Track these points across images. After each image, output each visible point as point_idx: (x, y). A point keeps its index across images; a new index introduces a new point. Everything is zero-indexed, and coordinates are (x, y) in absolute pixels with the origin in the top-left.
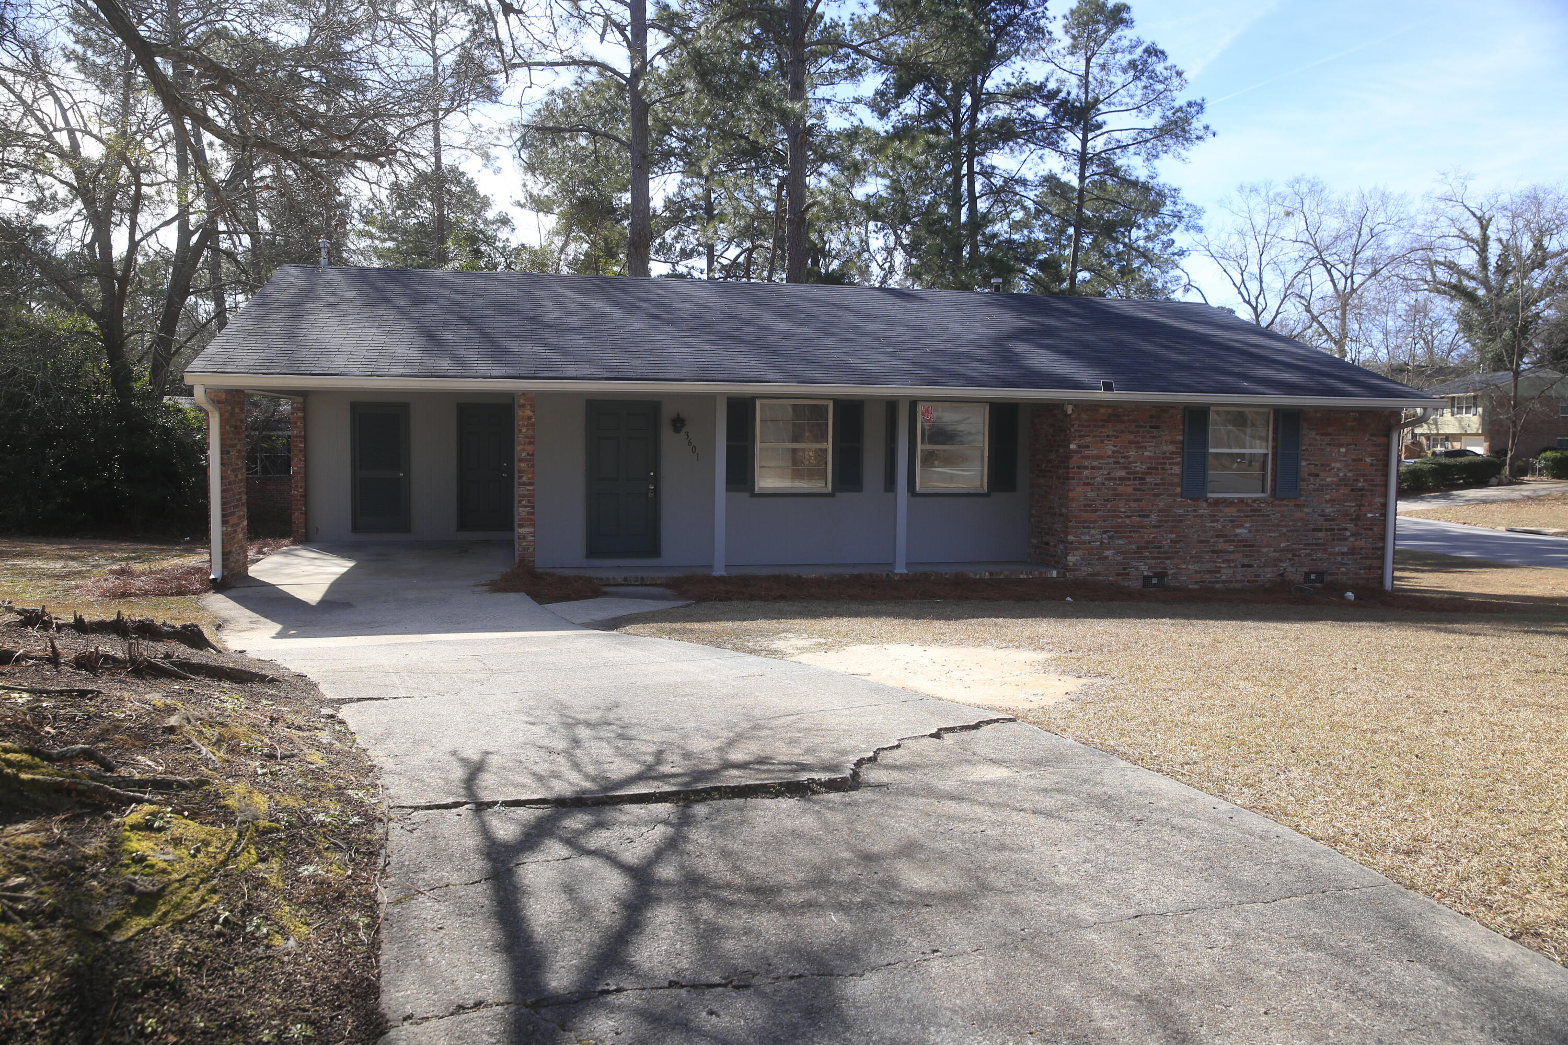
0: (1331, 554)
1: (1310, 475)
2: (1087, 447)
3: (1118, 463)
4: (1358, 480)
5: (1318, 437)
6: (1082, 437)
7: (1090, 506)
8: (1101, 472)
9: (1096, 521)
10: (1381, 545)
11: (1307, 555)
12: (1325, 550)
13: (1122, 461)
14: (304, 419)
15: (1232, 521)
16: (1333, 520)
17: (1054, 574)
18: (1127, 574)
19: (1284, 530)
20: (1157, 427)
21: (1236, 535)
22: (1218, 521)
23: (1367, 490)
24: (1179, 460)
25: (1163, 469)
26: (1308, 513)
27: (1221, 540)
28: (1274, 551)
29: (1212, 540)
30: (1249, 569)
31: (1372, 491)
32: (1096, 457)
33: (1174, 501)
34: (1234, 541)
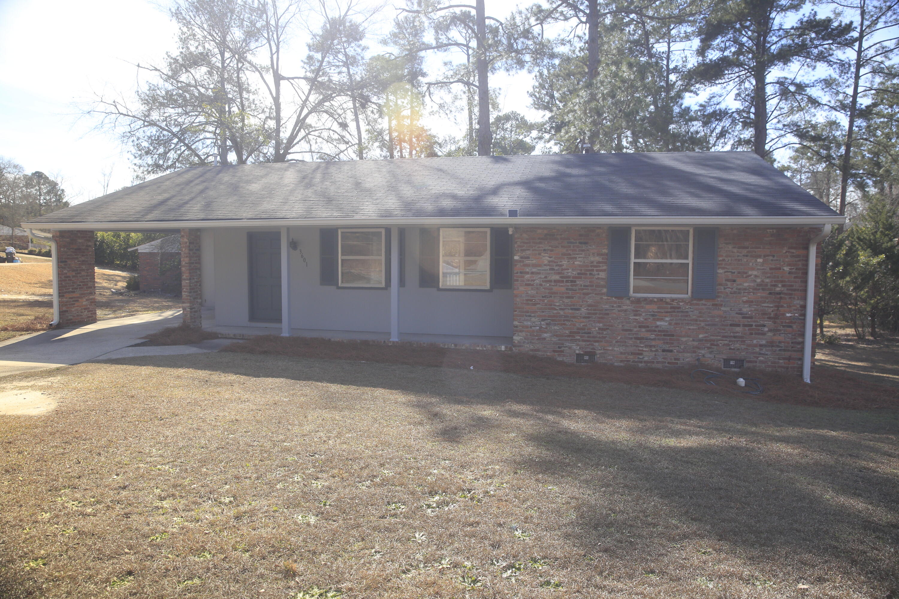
0: (749, 346)
1: (727, 280)
2: (528, 258)
3: (553, 269)
4: (776, 286)
5: (735, 250)
6: (523, 250)
7: (531, 300)
8: (539, 276)
10: (800, 340)
11: (724, 345)
12: (743, 342)
13: (556, 268)
15: (653, 315)
16: (751, 318)
17: (503, 348)
18: (562, 351)
19: (703, 324)
20: (586, 243)
21: (657, 327)
22: (640, 315)
23: (786, 294)
24: (605, 268)
25: (591, 274)
26: (725, 312)
27: (643, 330)
28: (693, 340)
29: (635, 329)
30: (668, 354)
31: (791, 294)
32: (534, 266)
33: (601, 298)
34: (655, 331)
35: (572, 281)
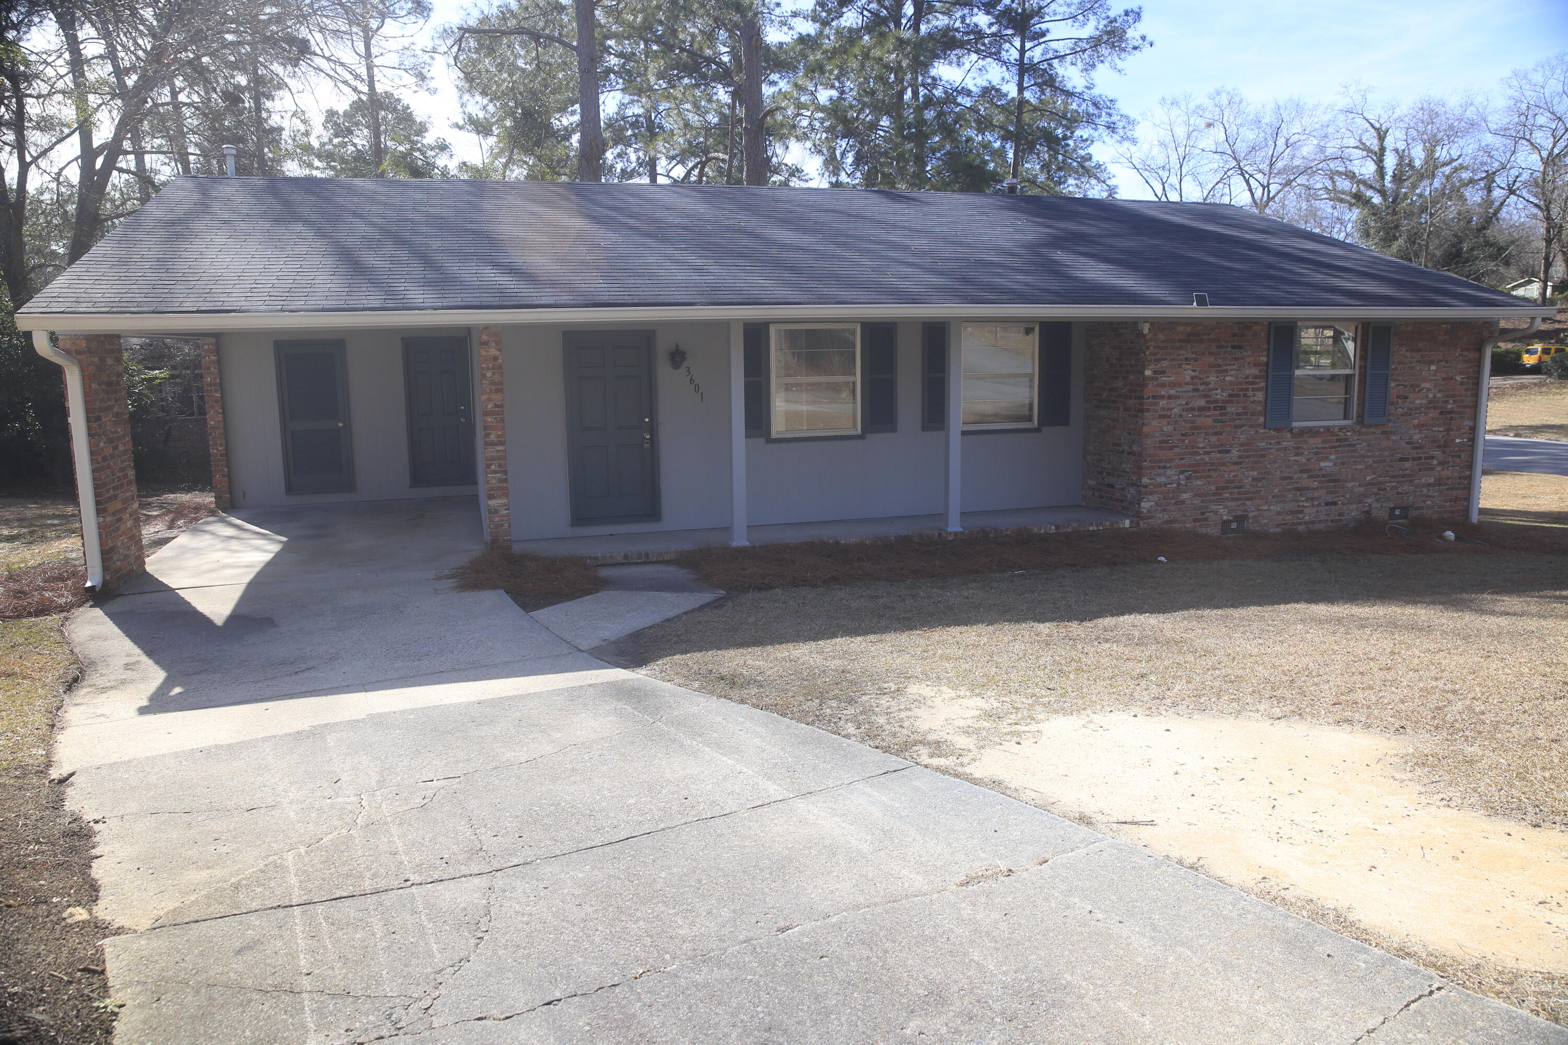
0: (1417, 486)
1: (1398, 397)
2: (1163, 372)
3: (1197, 390)
4: (1447, 402)
5: (1408, 354)
6: (1158, 360)
7: (1167, 442)
8: (1179, 402)
9: (1171, 460)
10: (1467, 473)
11: (1392, 488)
12: (1410, 481)
13: (1202, 388)
14: (219, 362)
15: (1316, 453)
16: (1420, 448)
17: (1127, 523)
18: (1206, 520)
19: (1371, 461)
20: (1239, 347)
21: (1321, 469)
22: (1302, 454)
23: (1457, 413)
24: (1263, 384)
25: (1245, 396)
26: (1395, 441)
27: (1305, 476)
28: (1360, 485)
29: (1296, 476)
30: (1333, 507)
31: (1461, 413)
32: (1173, 385)
33: (1257, 432)
34: (1318, 476)
35: (1222, 408)
